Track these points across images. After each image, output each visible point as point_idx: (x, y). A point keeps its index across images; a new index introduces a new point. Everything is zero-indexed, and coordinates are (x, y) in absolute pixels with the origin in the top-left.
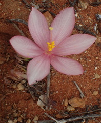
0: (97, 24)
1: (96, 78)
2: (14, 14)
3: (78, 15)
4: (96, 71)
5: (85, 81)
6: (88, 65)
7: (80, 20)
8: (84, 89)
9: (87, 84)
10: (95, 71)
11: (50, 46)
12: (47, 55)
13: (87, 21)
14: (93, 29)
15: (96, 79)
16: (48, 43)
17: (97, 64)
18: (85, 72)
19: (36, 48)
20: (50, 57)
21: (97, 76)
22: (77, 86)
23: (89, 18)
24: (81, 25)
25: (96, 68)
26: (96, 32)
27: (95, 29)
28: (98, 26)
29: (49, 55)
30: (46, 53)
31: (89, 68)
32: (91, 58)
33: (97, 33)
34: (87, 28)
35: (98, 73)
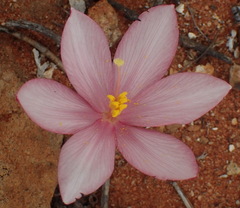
0: (234, 33)
1: (230, 173)
2: (16, 5)
3: (186, 9)
4: (232, 154)
5: (201, 182)
6: (210, 139)
7: (191, 21)
8: (200, 203)
9: (206, 188)
10: (229, 156)
11: (116, 104)
12: (108, 123)
13: (209, 24)
14: (224, 46)
15: (230, 177)
16: (111, 97)
17: (233, 136)
18: (203, 157)
19: (81, 107)
20: (114, 129)
21: (233, 170)
22: (181, 193)
23: (215, 17)
24: (192, 35)
25: (232, 148)
26: (233, 54)
27: (231, 44)
28: (237, 36)
29: (112, 124)
30: (104, 119)
31: (213, 147)
32: (217, 122)
33: (236, 55)
34: (209, 43)
35: (236, 161)
